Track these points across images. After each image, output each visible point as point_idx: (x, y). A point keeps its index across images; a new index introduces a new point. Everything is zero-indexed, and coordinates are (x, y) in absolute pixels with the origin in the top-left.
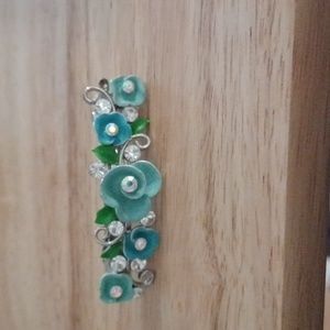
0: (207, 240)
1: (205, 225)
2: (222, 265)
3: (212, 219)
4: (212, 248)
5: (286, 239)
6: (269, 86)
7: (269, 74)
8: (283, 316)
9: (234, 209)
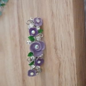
0: (55, 52)
1: (55, 48)
2: (60, 58)
3: (56, 46)
4: (57, 53)
5: (75, 47)
6: (67, 8)
7: (67, 5)
8: (76, 67)
9: (61, 42)
